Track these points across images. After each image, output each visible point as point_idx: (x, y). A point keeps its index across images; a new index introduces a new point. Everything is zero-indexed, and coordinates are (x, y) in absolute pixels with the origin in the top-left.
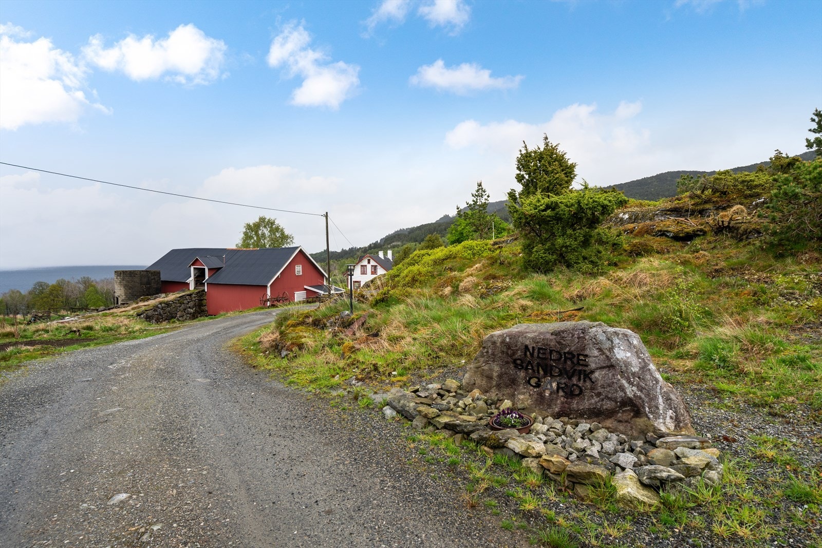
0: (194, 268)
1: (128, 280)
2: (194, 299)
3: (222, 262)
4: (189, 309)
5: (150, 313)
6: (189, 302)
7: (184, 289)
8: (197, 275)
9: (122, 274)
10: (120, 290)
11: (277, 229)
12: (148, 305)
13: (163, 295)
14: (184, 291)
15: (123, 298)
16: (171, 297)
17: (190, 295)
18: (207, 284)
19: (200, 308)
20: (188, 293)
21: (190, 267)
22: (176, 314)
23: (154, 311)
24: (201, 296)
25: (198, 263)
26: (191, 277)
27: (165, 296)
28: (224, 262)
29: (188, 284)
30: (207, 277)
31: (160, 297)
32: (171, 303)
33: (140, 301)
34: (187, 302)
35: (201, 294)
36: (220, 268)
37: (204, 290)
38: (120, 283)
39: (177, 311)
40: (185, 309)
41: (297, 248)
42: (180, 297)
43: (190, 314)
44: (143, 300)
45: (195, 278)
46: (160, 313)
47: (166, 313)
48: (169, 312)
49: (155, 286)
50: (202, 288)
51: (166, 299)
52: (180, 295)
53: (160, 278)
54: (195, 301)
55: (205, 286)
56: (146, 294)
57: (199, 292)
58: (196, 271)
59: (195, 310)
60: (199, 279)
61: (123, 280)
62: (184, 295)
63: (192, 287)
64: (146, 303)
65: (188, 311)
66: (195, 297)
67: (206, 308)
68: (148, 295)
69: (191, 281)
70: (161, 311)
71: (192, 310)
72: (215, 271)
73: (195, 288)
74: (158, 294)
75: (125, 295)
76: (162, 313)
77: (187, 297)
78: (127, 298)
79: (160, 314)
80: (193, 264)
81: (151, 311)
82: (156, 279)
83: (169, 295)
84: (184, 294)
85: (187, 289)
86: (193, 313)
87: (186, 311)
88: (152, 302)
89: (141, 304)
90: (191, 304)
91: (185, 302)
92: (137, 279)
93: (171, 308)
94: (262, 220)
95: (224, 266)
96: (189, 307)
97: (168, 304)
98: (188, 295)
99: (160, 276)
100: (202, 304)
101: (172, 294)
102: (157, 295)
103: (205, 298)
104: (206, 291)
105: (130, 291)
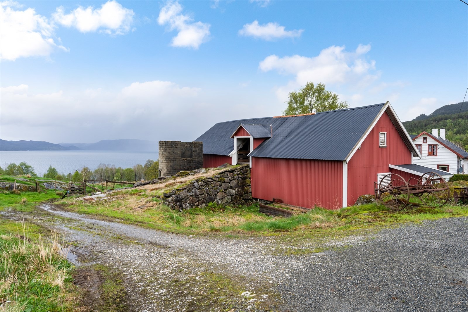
0: (237, 139)
1: (169, 151)
2: (236, 177)
3: (269, 130)
4: (230, 190)
5: (182, 194)
6: (230, 180)
7: (226, 164)
8: (240, 147)
9: (164, 145)
10: (163, 162)
11: (328, 96)
12: (185, 182)
13: (204, 170)
14: (225, 166)
15: (165, 172)
16: (212, 172)
17: (232, 171)
18: (252, 157)
19: (243, 189)
20: (229, 168)
21: (233, 137)
22: (216, 195)
23: (188, 191)
24: (245, 172)
25: (242, 132)
26: (233, 149)
27: (205, 171)
28: (272, 132)
29: (230, 158)
30: (252, 149)
31: (199, 172)
32: (210, 180)
33: (179, 176)
34: (229, 181)
35: (245, 170)
36: (267, 139)
37: (248, 166)
38: (162, 154)
39: (216, 191)
40: (226, 190)
41: (383, 105)
42: (221, 173)
43: (231, 196)
44: (181, 175)
45: (238, 151)
46: (196, 194)
47: (202, 194)
48: (207, 192)
49: (197, 160)
50: (246, 164)
51: (206, 175)
52: (221, 171)
53: (202, 151)
54: (238, 179)
55: (249, 161)
56: (186, 168)
57: (242, 168)
58: (240, 143)
59: (238, 190)
60: (241, 153)
61: (165, 151)
62: (225, 172)
63: (234, 161)
64: (183, 179)
65: (229, 191)
66: (238, 174)
67: (249, 189)
68: (188, 169)
69: (234, 154)
70: (198, 191)
71: (234, 191)
72: (261, 141)
73: (237, 163)
74: (198, 168)
75: (166, 169)
76: (198, 193)
77: (229, 174)
78: (168, 172)
79: (196, 196)
80: (236, 134)
81: (184, 191)
82: (198, 151)
83: (210, 170)
84: (225, 169)
85: (229, 165)
86: (236, 194)
87: (227, 192)
88: (190, 178)
89: (179, 180)
90: (233, 183)
91: (227, 180)
92: (178, 151)
93: (210, 187)
94: (310, 87)
95: (272, 136)
96: (231, 187)
97: (206, 182)
98: (230, 171)
99: (202, 148)
100: (246, 183)
101: (212, 169)
102: (196, 170)
103: (249, 175)
104: (251, 166)
105: (171, 164)
